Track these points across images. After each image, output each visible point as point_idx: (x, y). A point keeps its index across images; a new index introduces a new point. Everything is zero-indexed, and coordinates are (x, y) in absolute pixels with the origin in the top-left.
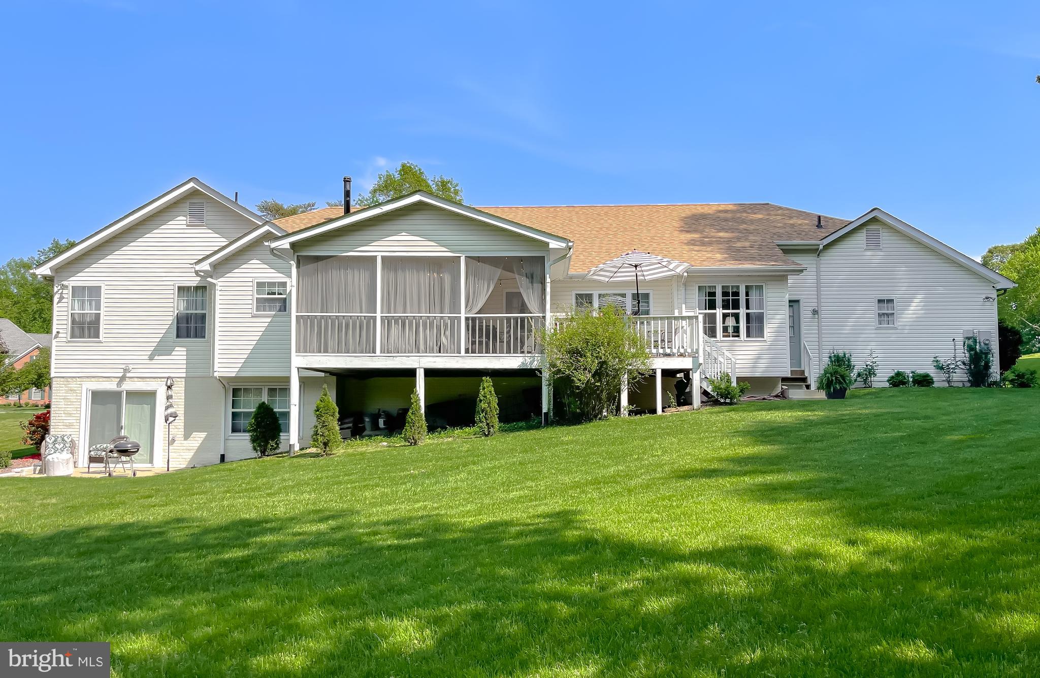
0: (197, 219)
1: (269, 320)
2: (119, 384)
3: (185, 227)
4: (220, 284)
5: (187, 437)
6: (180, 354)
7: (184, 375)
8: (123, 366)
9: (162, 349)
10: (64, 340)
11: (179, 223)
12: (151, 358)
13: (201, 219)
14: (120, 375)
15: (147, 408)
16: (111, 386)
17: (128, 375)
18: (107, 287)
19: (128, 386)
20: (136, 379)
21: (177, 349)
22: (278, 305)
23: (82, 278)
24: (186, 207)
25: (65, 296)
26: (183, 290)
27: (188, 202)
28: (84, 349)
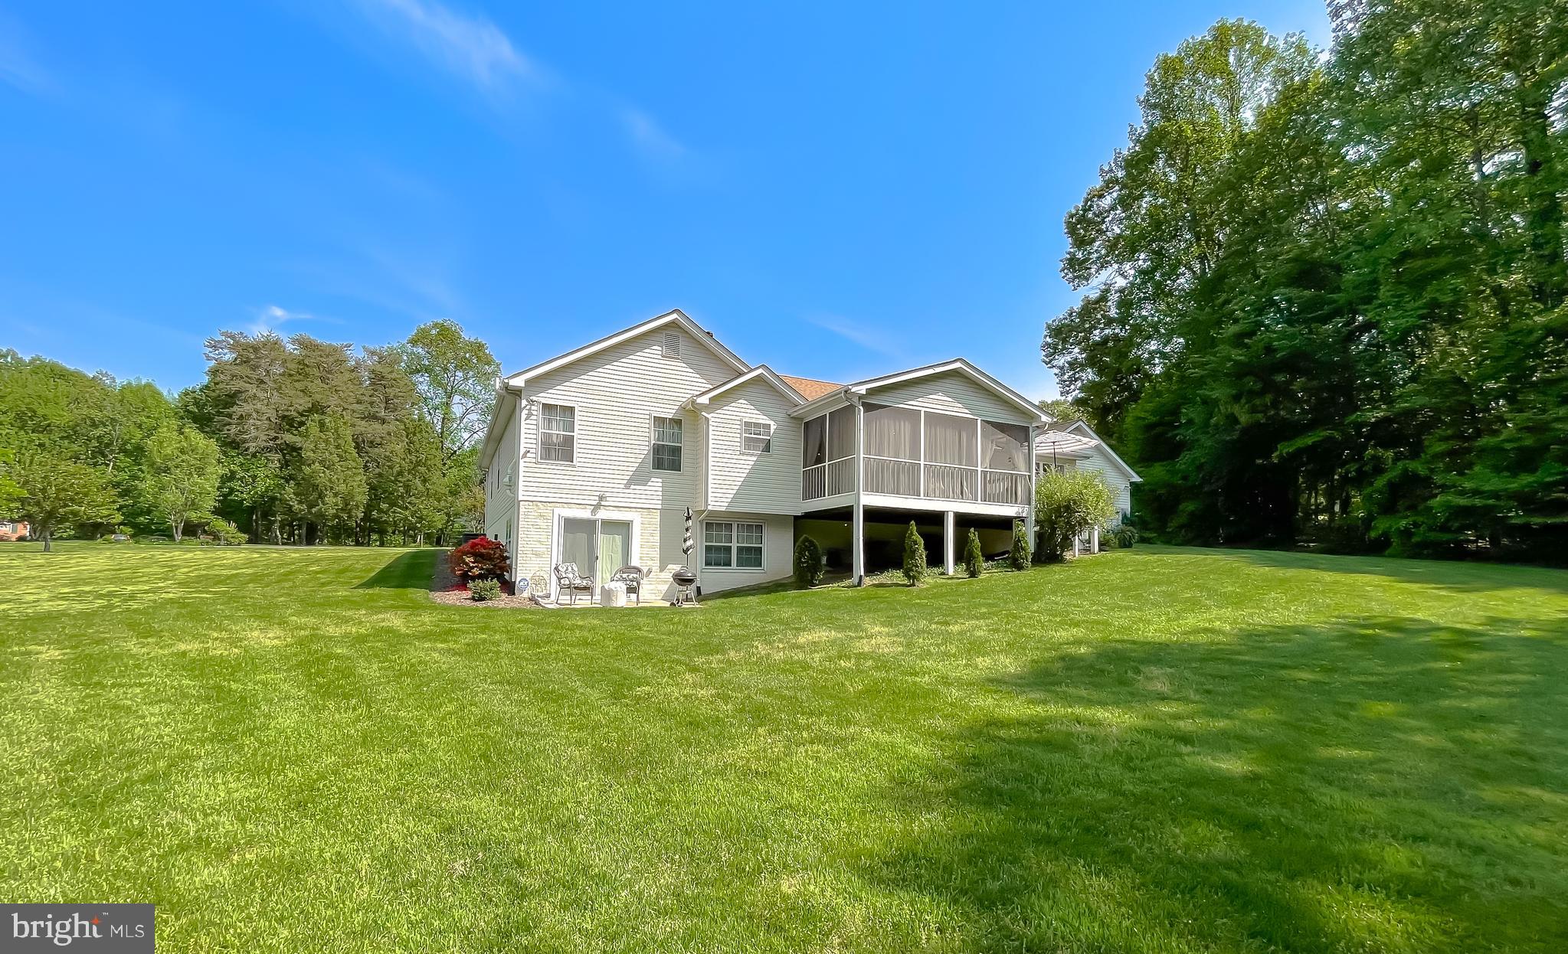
0: (673, 351)
1: (755, 459)
2: (594, 512)
3: (660, 357)
4: (713, 419)
5: (662, 569)
6: (656, 484)
7: (660, 507)
8: (598, 493)
9: (638, 478)
10: (534, 460)
11: (654, 353)
12: (627, 486)
13: (676, 350)
14: (595, 503)
15: (618, 539)
16: (585, 514)
17: (603, 503)
18: (580, 409)
19: (603, 514)
20: (611, 508)
21: (653, 479)
22: (762, 445)
23: (555, 396)
24: (662, 337)
25: (535, 413)
26: (659, 421)
27: (664, 332)
28: (555, 472)
